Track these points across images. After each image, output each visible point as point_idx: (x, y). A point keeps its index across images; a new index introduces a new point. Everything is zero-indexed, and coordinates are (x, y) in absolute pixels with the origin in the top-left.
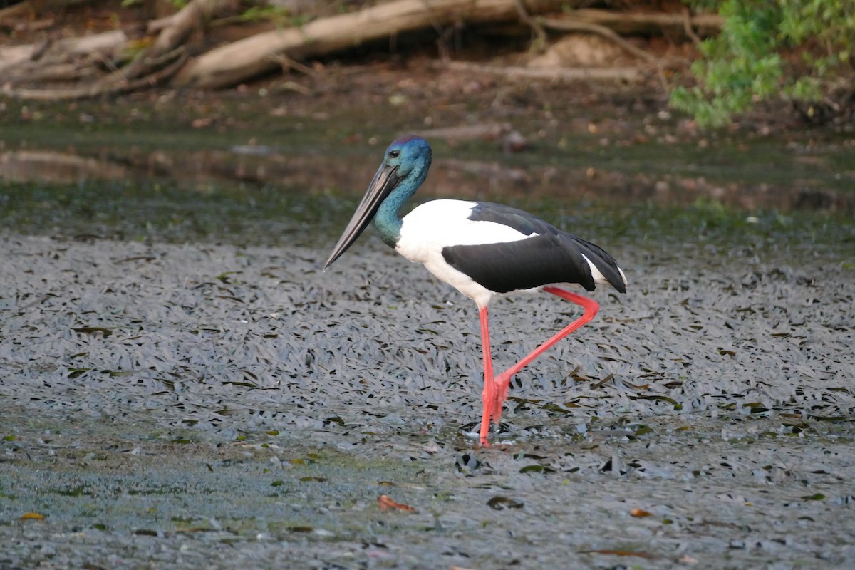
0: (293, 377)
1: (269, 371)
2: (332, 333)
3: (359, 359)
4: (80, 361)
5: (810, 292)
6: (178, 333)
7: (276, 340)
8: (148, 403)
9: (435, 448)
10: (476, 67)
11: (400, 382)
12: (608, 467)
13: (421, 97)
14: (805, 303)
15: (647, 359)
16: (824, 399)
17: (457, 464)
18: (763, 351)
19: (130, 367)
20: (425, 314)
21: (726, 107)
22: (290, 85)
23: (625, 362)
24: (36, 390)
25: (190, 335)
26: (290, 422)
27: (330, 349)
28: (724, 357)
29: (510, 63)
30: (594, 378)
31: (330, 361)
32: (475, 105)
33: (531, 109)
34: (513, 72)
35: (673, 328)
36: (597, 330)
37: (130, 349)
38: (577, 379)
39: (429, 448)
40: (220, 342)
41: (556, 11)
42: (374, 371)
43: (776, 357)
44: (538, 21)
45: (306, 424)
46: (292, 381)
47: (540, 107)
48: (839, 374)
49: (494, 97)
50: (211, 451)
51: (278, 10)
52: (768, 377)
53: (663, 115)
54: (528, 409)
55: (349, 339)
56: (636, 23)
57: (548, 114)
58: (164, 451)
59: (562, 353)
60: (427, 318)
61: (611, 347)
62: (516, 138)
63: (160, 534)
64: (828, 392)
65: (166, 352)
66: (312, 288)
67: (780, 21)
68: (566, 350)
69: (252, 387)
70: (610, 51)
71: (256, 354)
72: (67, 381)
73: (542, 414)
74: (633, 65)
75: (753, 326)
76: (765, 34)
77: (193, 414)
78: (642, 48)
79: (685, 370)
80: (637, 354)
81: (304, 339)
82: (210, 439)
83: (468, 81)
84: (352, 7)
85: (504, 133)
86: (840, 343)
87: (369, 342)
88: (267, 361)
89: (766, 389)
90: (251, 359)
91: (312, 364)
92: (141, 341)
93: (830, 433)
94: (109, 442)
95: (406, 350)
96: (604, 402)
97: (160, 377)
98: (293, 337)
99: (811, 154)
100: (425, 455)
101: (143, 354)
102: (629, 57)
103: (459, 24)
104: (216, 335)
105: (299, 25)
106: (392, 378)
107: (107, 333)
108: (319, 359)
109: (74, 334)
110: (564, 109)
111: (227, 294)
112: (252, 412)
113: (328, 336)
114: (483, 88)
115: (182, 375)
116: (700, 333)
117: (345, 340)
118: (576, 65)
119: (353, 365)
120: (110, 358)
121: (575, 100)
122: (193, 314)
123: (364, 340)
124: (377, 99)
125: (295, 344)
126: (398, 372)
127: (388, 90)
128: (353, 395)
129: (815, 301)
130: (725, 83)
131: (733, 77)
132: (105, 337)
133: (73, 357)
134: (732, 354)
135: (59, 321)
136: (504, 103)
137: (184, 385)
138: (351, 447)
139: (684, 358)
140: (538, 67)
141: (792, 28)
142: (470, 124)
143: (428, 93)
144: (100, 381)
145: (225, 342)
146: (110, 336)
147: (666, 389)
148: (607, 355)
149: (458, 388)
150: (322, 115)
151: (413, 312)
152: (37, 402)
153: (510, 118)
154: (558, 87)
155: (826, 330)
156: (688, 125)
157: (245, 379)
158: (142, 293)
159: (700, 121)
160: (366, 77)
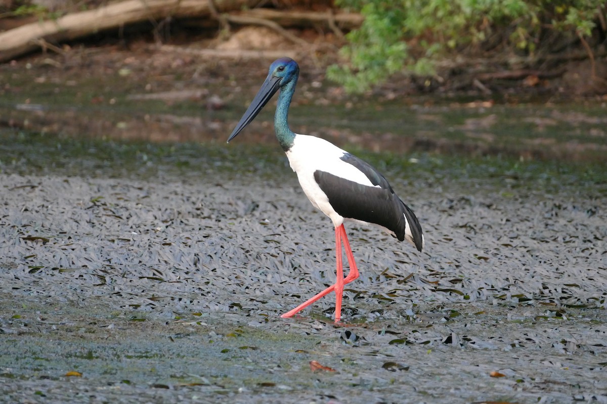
0: (187, 273)
1: (170, 269)
2: (209, 243)
3: (231, 261)
4: (32, 261)
5: (497, 214)
6: (100, 241)
7: (170, 247)
8: (95, 292)
9: (321, 326)
10: (180, 49)
11: (262, 278)
12: (449, 340)
13: (142, 70)
14: (500, 222)
15: (429, 262)
16: (563, 292)
17: (342, 337)
18: (506, 257)
19: (68, 265)
20: (256, 228)
21: (367, 79)
22: (48, 61)
23: (414, 264)
24: (11, 281)
25: (109, 243)
26: (205, 306)
27: (209, 253)
28: (480, 261)
29: (205, 47)
30: (399, 276)
31: (210, 263)
32: (180, 76)
33: (221, 80)
34: (207, 53)
35: (431, 240)
36: (379, 241)
37: (66, 252)
38: (388, 277)
39: (315, 326)
40: (131, 248)
41: (237, 9)
42: (243, 270)
43: (517, 261)
44: (224, 17)
45: (217, 308)
46: (187, 276)
47: (227, 78)
48: (566, 274)
49: (194, 71)
50: (164, 328)
51: (40, 8)
52: (519, 276)
53: (316, 84)
54: (363, 298)
55: (222, 247)
56: (293, 19)
57: (233, 83)
58: (130, 326)
59: (369, 257)
60: (257, 231)
61: (403, 253)
62: (216, 100)
63: (171, 388)
64: (565, 287)
65: (93, 255)
66: (166, 210)
67: (405, 18)
68: (372, 256)
69: (161, 280)
70: (275, 38)
71: (157, 257)
72: (28, 275)
73: (374, 301)
74: (293, 49)
75: (483, 238)
76: (394, 28)
77: (131, 300)
78: (299, 36)
79: (457, 270)
80: (421, 259)
81: (190, 246)
82: (156, 318)
83: (174, 59)
84: (92, 6)
85: (204, 97)
86: (552, 251)
87: (236, 249)
88: (166, 262)
89: (521, 285)
90: (155, 260)
91: (197, 264)
92: (73, 246)
93: (584, 316)
94: (88, 320)
95: (263, 255)
96: (413, 294)
97: (95, 273)
98: (182, 245)
99: (428, 113)
100: (315, 331)
101: (76, 256)
102: (290, 43)
103: (169, 19)
104: (127, 243)
105: (54, 18)
106: (257, 275)
107: (45, 241)
108: (203, 261)
109: (23, 242)
110: (244, 79)
111: (110, 213)
112: (173, 299)
113: (206, 244)
114: (185, 64)
115: (109, 271)
116: (451, 243)
117: (218, 247)
118: (251, 48)
119: (227, 265)
120: (53, 259)
121: (251, 73)
122: (95, 227)
123: (232, 247)
124: (110, 71)
125: (186, 250)
126: (261, 271)
127: (118, 65)
128: (235, 287)
129: (508, 220)
130: (367, 62)
131: (372, 58)
132: (44, 243)
133: (26, 258)
134: (486, 259)
135: (6, 232)
136: (201, 75)
137: (112, 279)
138: (259, 325)
139: (454, 261)
140: (224, 50)
141: (414, 23)
142: (178, 90)
143: (146, 67)
144: (52, 275)
145: (135, 248)
146: (47, 243)
147: (450, 284)
148: (401, 259)
149: (306, 282)
150: (72, 83)
151: (246, 226)
152: (18, 290)
153: (206, 85)
154: (239, 64)
155: (535, 242)
156: (335, 92)
157: (154, 274)
158: (51, 212)
159: (347, 89)
160: (102, 56)
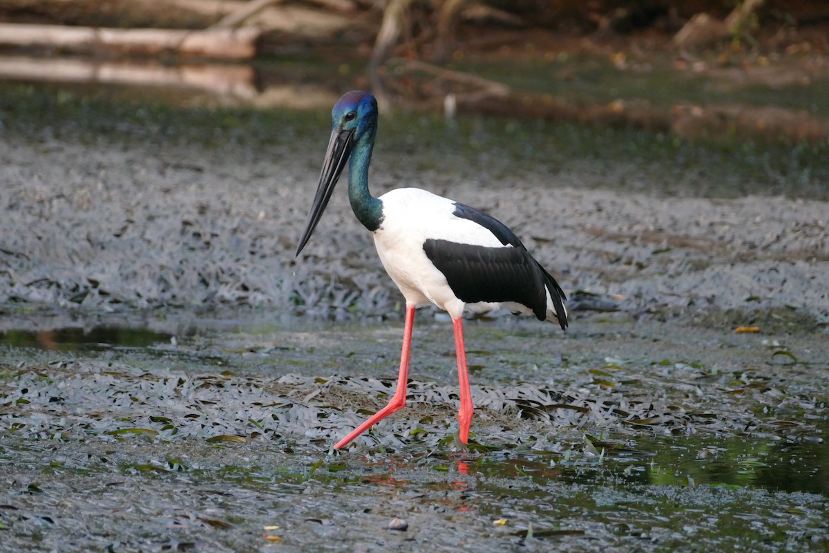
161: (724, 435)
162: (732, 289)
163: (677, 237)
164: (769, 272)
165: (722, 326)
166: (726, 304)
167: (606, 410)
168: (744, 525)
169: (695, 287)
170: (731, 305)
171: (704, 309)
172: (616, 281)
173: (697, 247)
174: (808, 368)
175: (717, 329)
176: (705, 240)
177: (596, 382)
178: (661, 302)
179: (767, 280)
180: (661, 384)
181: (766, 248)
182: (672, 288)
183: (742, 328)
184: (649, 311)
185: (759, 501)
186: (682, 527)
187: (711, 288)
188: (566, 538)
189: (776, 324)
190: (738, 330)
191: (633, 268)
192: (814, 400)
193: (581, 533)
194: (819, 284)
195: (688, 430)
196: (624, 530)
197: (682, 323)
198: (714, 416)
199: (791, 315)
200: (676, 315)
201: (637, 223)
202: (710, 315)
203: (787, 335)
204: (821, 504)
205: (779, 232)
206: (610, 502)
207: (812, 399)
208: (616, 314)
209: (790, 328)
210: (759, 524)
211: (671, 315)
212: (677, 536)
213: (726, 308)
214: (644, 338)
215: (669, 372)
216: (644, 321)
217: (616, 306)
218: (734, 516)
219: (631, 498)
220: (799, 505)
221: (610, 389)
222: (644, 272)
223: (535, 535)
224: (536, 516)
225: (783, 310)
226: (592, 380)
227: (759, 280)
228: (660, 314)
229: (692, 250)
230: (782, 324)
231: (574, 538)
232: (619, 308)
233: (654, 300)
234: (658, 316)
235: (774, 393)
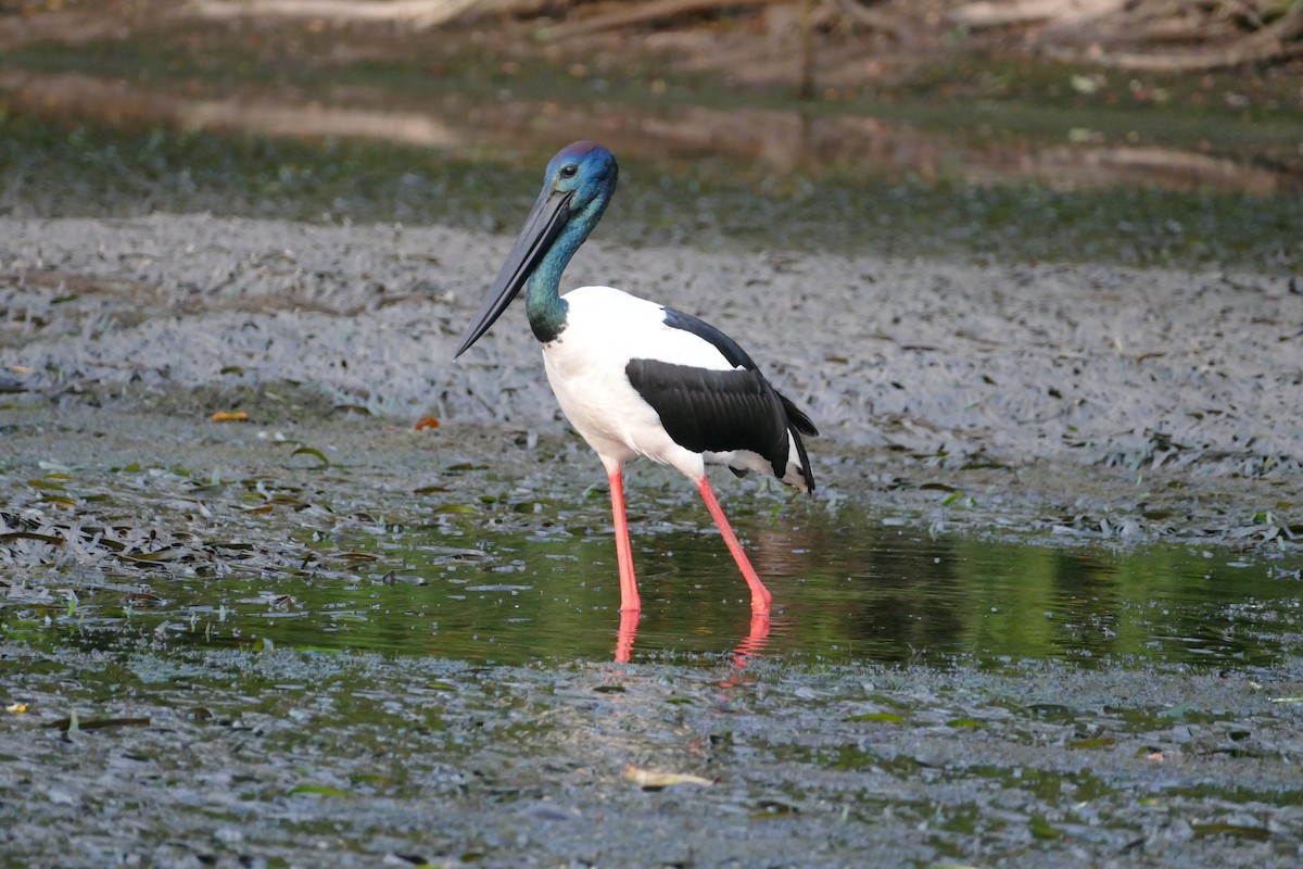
161: (274, 575)
162: (192, 356)
163: (79, 277)
164: (243, 330)
165: (191, 412)
166: (187, 378)
167: (89, 540)
168: (375, 707)
169: (135, 352)
170: (196, 380)
171: (158, 386)
172: (11, 346)
173: (116, 293)
174: (348, 473)
175: (183, 417)
176: (123, 281)
177: (46, 499)
178: (89, 377)
179: (244, 342)
180: (141, 500)
181: (215, 292)
182: (99, 356)
183: (222, 415)
184: (72, 391)
185: (378, 672)
186: (287, 712)
187: (159, 355)
188: (126, 729)
189: (272, 407)
190: (215, 417)
191: (28, 327)
192: (381, 521)
193: (144, 722)
194: (322, 346)
195: (220, 568)
196: (203, 718)
197: (125, 408)
198: (249, 547)
199: (294, 394)
200: (114, 396)
201: (14, 258)
202: (169, 395)
203: (291, 424)
204: (471, 674)
205: (232, 267)
206: (159, 676)
207: (378, 518)
208: (23, 396)
209: (294, 414)
210: (397, 706)
211: (107, 396)
212: (284, 724)
213: (191, 385)
214: (79, 432)
215: (146, 483)
216: (67, 406)
217: (19, 384)
218: (354, 694)
219: (186, 670)
220: (440, 677)
221: (71, 509)
222: (45, 331)
223: (82, 726)
224: (64, 699)
225: (280, 385)
226: (39, 496)
227: (230, 341)
228: (91, 396)
229: (109, 297)
230: (281, 407)
231: (138, 730)
232: (25, 387)
233: (78, 374)
234: (88, 398)
235: (315, 511)
